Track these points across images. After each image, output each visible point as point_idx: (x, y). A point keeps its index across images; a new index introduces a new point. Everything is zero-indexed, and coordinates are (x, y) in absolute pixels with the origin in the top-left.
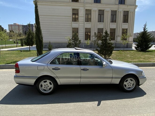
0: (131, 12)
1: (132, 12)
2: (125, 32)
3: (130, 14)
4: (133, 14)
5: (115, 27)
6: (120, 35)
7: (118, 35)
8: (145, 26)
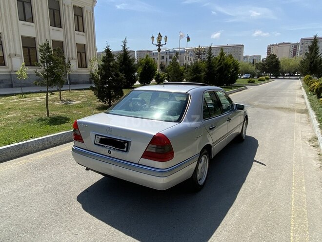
0: (87, 11)
1: (89, 12)
2: (82, 50)
3: (85, 15)
4: (90, 15)
5: (61, 39)
6: (74, 57)
7: (71, 57)
8: (125, 42)
